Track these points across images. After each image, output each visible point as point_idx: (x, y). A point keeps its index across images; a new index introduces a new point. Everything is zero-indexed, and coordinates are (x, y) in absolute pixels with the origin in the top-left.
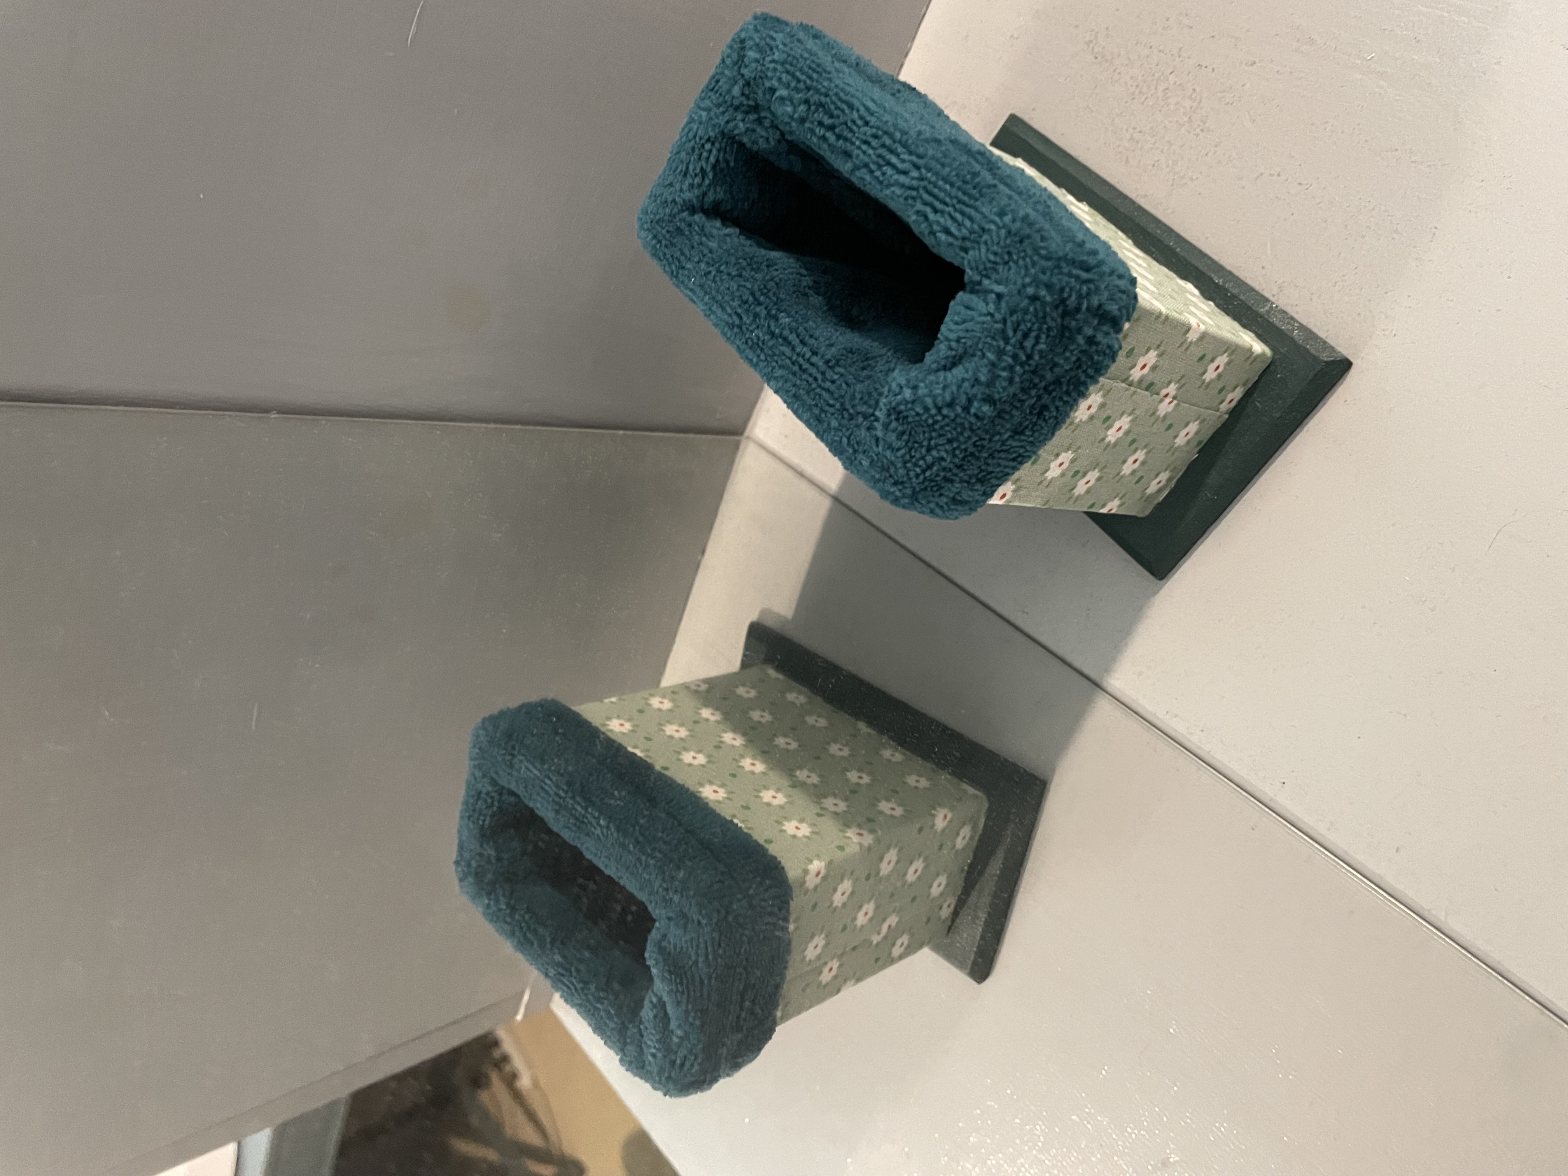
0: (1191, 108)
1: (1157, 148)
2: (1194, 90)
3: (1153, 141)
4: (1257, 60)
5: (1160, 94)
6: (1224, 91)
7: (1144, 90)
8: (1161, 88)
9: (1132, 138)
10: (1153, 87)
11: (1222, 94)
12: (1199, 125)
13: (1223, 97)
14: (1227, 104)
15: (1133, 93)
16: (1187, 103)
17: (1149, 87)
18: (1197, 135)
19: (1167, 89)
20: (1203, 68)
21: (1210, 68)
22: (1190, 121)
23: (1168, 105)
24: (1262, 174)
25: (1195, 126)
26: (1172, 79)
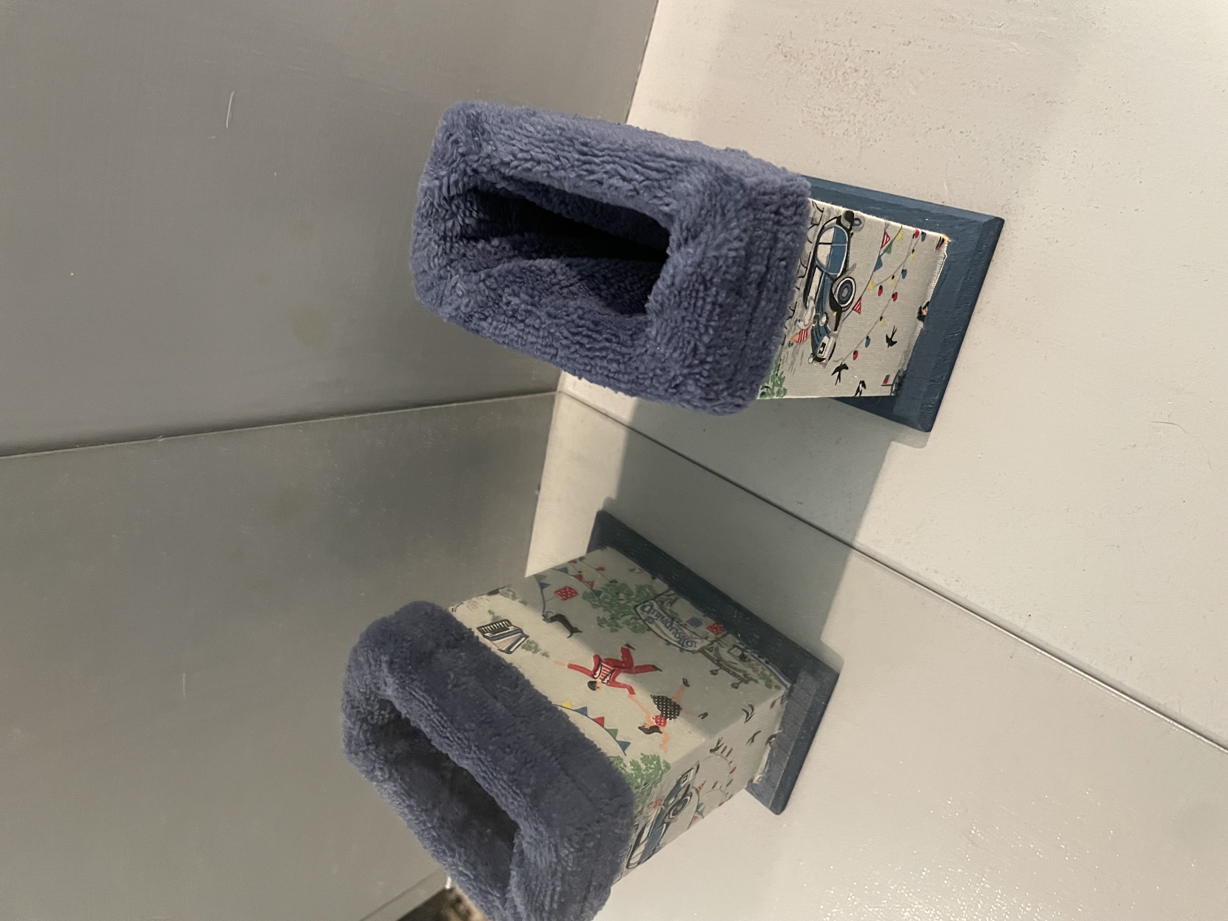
0: (866, 85)
1: (845, 120)
2: (866, 71)
3: (840, 115)
4: (912, 41)
5: (840, 78)
6: (890, 68)
7: (828, 76)
8: (840, 73)
11: (888, 72)
12: (874, 98)
13: (890, 72)
14: (894, 78)
15: (819, 80)
16: (862, 82)
19: (845, 73)
20: (870, 52)
21: (876, 52)
22: (867, 95)
23: (848, 85)
24: (930, 129)
25: (871, 99)
26: (848, 64)
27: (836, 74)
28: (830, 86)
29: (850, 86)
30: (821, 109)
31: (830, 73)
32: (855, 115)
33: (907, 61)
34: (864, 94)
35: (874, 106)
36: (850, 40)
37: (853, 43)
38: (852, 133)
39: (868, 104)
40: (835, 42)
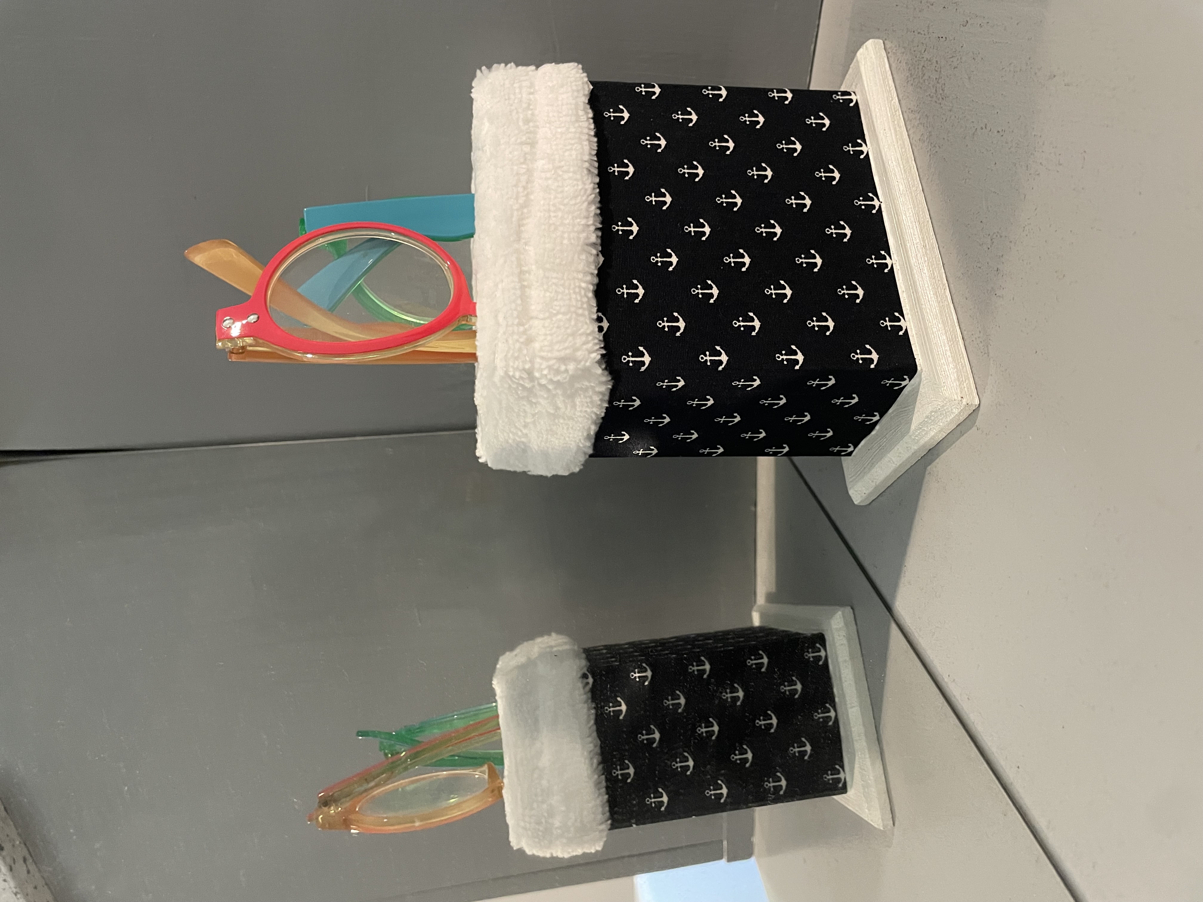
0: (936, 79)
2: (937, 61)
4: (968, 19)
5: (920, 72)
6: (952, 57)
7: (913, 73)
8: (920, 67)
10: (916, 67)
12: (941, 94)
13: (952, 62)
14: (954, 68)
17: (914, 69)
19: (923, 67)
20: (941, 38)
21: (944, 38)
22: (936, 91)
23: (924, 81)
25: (939, 96)
26: (926, 56)
27: (918, 68)
28: (914, 84)
29: (927, 83)
33: (965, 45)
34: (934, 91)
35: (940, 104)
36: (928, 26)
37: (931, 30)
39: (936, 102)
40: (919, 31)
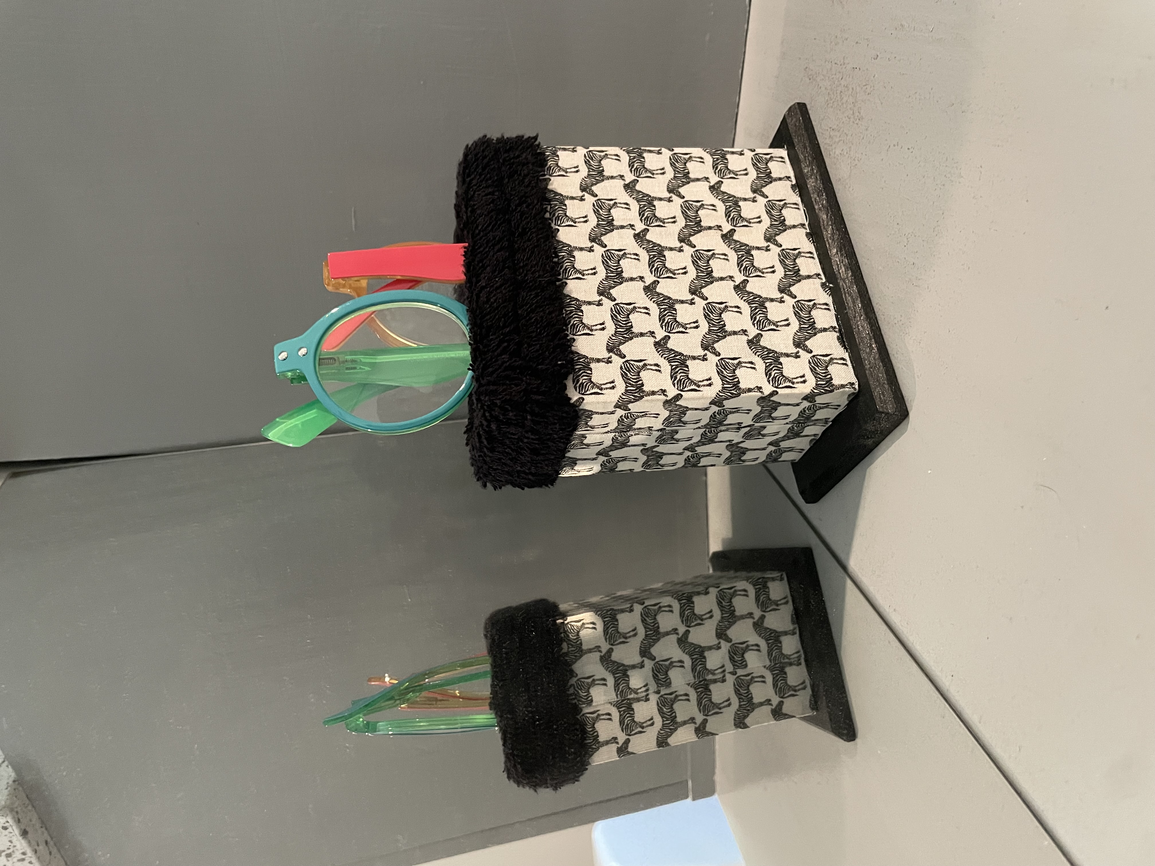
0: (853, 103)
1: (841, 140)
2: (853, 89)
3: (839, 135)
4: (878, 54)
5: (839, 97)
6: (866, 85)
8: (839, 92)
9: (830, 136)
10: (835, 93)
11: (865, 87)
13: (866, 88)
14: (868, 94)
15: (827, 101)
16: (851, 100)
18: (857, 124)
19: (841, 92)
20: (855, 69)
21: (858, 68)
22: (853, 113)
24: (890, 146)
25: (856, 118)
26: (843, 82)
28: (833, 106)
29: (845, 106)
30: (829, 130)
31: (833, 94)
32: (847, 135)
33: (876, 76)
36: (844, 58)
38: (845, 153)
40: (836, 61)
